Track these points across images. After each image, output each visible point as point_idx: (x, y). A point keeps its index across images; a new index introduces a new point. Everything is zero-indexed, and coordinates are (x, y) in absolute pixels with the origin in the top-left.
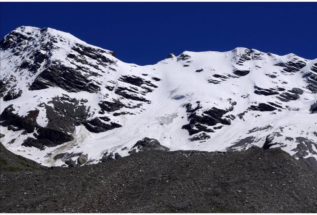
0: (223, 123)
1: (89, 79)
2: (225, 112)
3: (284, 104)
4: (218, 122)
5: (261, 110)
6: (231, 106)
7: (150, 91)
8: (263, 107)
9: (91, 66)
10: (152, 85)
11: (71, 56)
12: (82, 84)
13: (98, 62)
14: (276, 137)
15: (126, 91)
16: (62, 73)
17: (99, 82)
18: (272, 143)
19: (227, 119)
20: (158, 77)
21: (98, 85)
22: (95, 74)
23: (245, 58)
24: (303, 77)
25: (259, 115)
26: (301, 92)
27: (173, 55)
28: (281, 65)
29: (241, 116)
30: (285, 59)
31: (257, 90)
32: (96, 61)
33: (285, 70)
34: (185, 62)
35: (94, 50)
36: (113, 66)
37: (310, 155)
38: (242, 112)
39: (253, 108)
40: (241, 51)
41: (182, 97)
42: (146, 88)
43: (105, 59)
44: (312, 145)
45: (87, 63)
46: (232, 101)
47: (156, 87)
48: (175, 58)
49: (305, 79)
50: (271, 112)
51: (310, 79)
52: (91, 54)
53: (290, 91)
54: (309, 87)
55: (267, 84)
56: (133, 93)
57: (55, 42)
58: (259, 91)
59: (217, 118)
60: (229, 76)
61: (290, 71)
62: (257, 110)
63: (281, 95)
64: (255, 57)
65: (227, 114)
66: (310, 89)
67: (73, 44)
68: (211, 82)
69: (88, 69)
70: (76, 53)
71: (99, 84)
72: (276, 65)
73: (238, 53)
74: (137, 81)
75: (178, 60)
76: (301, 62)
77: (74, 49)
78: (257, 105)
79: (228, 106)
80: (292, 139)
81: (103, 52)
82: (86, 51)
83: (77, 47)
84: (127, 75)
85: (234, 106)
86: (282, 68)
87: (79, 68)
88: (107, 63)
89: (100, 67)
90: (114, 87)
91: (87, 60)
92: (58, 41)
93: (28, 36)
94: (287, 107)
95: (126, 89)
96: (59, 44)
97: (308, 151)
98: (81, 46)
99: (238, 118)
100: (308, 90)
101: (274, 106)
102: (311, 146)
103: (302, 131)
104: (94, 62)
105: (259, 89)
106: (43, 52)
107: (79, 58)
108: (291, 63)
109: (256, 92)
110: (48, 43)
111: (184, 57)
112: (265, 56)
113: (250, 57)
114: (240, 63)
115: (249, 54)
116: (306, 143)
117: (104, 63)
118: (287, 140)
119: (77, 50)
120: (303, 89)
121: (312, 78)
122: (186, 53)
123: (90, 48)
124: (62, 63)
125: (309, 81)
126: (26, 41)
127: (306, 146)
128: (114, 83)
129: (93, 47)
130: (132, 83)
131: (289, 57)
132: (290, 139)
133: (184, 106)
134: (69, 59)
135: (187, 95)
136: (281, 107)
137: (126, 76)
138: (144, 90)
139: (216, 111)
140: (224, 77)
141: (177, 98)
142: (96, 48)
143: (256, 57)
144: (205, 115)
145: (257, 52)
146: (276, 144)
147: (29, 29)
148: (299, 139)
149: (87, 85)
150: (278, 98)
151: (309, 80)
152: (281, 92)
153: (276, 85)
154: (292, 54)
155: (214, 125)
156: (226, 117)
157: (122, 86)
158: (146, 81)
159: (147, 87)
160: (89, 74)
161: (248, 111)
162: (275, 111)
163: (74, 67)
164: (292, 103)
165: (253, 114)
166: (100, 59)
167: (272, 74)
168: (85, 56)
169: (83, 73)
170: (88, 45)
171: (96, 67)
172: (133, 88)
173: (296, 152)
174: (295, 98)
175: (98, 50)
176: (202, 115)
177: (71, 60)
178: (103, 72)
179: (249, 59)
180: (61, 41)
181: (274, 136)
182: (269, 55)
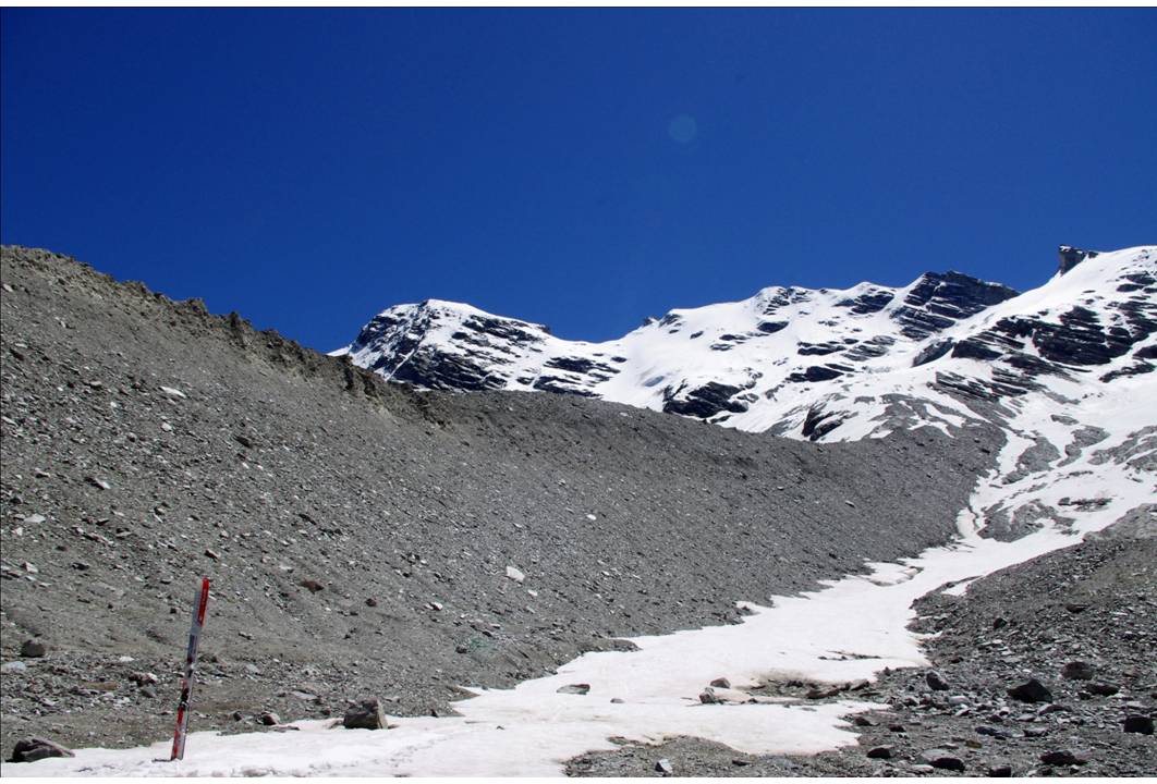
0: (730, 410)
1: (487, 369)
2: (735, 390)
3: (857, 365)
4: (720, 410)
5: (813, 380)
6: (751, 379)
7: (605, 379)
8: (816, 375)
9: (497, 348)
10: (610, 370)
11: (458, 336)
12: (473, 379)
13: (510, 343)
14: (831, 402)
15: (555, 382)
16: (437, 364)
17: (507, 373)
18: (820, 415)
19: (741, 402)
20: (622, 356)
21: (504, 378)
22: (500, 361)
23: (779, 302)
24: (892, 317)
25: (807, 389)
26: (891, 342)
27: (653, 320)
28: (847, 303)
29: (770, 394)
30: (854, 293)
31: (802, 347)
32: (507, 340)
33: (854, 310)
34: (672, 327)
35: (504, 323)
36: (537, 345)
37: (922, 423)
38: (773, 387)
39: (796, 378)
40: (771, 292)
41: (660, 379)
42: (598, 376)
43: (523, 336)
44: (925, 404)
45: (487, 344)
46: (754, 372)
47: (616, 372)
48: (655, 323)
49: (896, 320)
50: (834, 380)
51: (905, 318)
52: (498, 330)
53: (867, 342)
54: (906, 332)
55: (820, 336)
56: (569, 384)
57: (435, 318)
58: (807, 350)
59: (717, 403)
60: (751, 335)
61: (864, 312)
62: (803, 380)
63: (851, 351)
64: (797, 298)
65: (740, 394)
66: (907, 335)
67: (466, 317)
68: (715, 348)
69: (488, 353)
70: (469, 331)
71: (506, 376)
72: (837, 305)
73: (766, 297)
74: (580, 365)
75: (661, 325)
76: (885, 293)
77: (466, 324)
78: (804, 372)
79: (745, 379)
80: (873, 399)
81: (521, 325)
82: (490, 326)
83: (471, 321)
84: (560, 356)
85: (758, 380)
86: (849, 309)
87: (472, 353)
88: (526, 342)
89: (514, 349)
90: (532, 379)
91: (490, 341)
92: (442, 315)
93: (398, 319)
94: (864, 368)
95: (555, 378)
96: (443, 320)
97: (916, 417)
98: (479, 319)
99: (763, 398)
100: (904, 338)
101: (838, 371)
102: (924, 408)
103: (896, 386)
104: (503, 342)
105: (807, 345)
106: (412, 337)
107: (474, 337)
108: (864, 298)
109: (802, 352)
110: (423, 321)
111: (670, 319)
112: (816, 294)
113: (789, 300)
114: (769, 311)
115: (786, 295)
116: (908, 403)
117: (522, 342)
118: (859, 403)
119: (472, 326)
120: (893, 336)
121: (910, 315)
122: (673, 312)
123: (496, 321)
124: (439, 349)
125: (905, 322)
126: (395, 326)
127: (910, 407)
128: (534, 371)
129: (501, 318)
130: (571, 370)
131: (861, 289)
132: (867, 400)
133: (659, 393)
134: (454, 340)
135: (669, 374)
136: (852, 370)
137: (558, 359)
138: (593, 379)
139: (716, 388)
140: (742, 338)
141: (650, 384)
142: (508, 320)
143: (799, 299)
144: (692, 398)
145: (800, 289)
146: (830, 415)
147: (402, 308)
148: (891, 398)
149: (483, 379)
150: (846, 356)
151: (902, 320)
152: (851, 347)
153: (841, 335)
154: (865, 284)
155: (712, 415)
156: (739, 398)
157: (547, 375)
158: (598, 365)
159: (599, 372)
160: (489, 361)
161: (786, 384)
162: (839, 378)
163: (462, 352)
164: (873, 362)
165: (795, 389)
166: (515, 337)
167: (830, 319)
168: (486, 334)
169: (477, 361)
170: (492, 317)
171: (505, 350)
172: (571, 377)
173: (882, 422)
174: (878, 353)
175: (512, 323)
176: (687, 398)
177: (458, 342)
178: (517, 356)
179: (786, 304)
180: (447, 315)
181: (828, 400)
182: (823, 292)
